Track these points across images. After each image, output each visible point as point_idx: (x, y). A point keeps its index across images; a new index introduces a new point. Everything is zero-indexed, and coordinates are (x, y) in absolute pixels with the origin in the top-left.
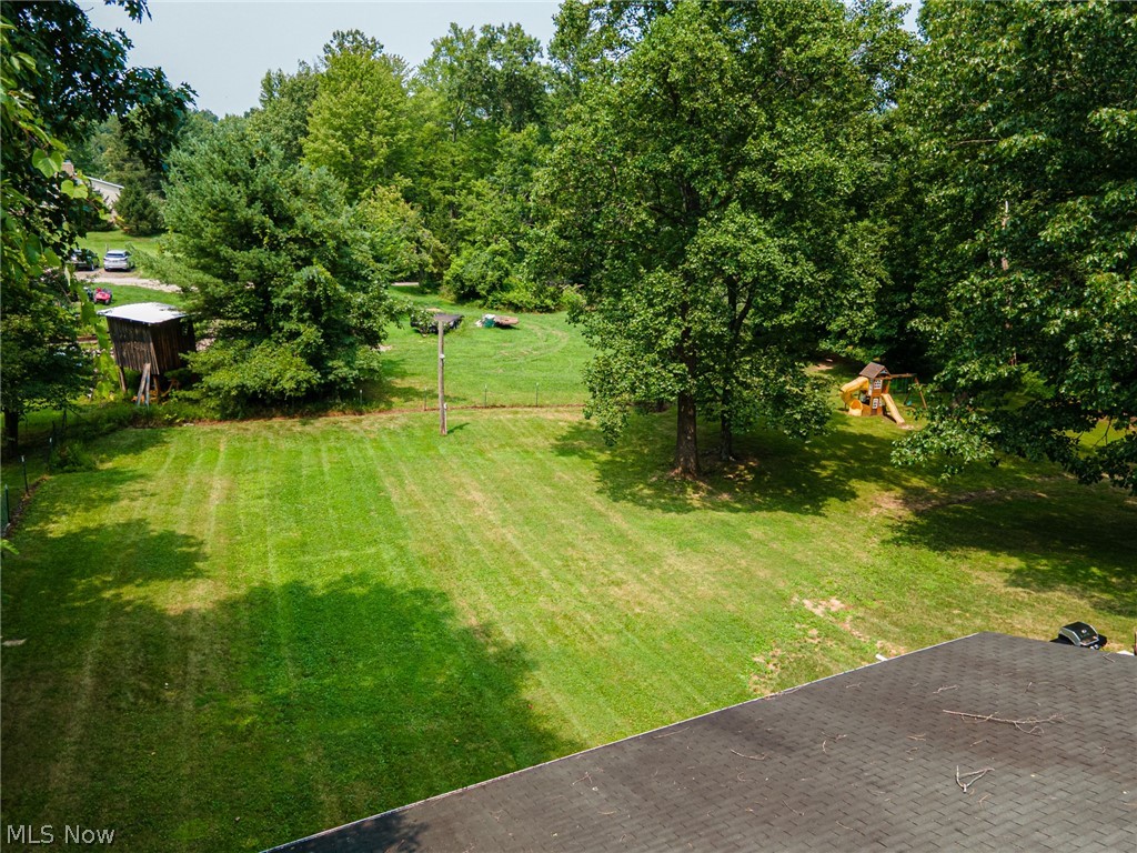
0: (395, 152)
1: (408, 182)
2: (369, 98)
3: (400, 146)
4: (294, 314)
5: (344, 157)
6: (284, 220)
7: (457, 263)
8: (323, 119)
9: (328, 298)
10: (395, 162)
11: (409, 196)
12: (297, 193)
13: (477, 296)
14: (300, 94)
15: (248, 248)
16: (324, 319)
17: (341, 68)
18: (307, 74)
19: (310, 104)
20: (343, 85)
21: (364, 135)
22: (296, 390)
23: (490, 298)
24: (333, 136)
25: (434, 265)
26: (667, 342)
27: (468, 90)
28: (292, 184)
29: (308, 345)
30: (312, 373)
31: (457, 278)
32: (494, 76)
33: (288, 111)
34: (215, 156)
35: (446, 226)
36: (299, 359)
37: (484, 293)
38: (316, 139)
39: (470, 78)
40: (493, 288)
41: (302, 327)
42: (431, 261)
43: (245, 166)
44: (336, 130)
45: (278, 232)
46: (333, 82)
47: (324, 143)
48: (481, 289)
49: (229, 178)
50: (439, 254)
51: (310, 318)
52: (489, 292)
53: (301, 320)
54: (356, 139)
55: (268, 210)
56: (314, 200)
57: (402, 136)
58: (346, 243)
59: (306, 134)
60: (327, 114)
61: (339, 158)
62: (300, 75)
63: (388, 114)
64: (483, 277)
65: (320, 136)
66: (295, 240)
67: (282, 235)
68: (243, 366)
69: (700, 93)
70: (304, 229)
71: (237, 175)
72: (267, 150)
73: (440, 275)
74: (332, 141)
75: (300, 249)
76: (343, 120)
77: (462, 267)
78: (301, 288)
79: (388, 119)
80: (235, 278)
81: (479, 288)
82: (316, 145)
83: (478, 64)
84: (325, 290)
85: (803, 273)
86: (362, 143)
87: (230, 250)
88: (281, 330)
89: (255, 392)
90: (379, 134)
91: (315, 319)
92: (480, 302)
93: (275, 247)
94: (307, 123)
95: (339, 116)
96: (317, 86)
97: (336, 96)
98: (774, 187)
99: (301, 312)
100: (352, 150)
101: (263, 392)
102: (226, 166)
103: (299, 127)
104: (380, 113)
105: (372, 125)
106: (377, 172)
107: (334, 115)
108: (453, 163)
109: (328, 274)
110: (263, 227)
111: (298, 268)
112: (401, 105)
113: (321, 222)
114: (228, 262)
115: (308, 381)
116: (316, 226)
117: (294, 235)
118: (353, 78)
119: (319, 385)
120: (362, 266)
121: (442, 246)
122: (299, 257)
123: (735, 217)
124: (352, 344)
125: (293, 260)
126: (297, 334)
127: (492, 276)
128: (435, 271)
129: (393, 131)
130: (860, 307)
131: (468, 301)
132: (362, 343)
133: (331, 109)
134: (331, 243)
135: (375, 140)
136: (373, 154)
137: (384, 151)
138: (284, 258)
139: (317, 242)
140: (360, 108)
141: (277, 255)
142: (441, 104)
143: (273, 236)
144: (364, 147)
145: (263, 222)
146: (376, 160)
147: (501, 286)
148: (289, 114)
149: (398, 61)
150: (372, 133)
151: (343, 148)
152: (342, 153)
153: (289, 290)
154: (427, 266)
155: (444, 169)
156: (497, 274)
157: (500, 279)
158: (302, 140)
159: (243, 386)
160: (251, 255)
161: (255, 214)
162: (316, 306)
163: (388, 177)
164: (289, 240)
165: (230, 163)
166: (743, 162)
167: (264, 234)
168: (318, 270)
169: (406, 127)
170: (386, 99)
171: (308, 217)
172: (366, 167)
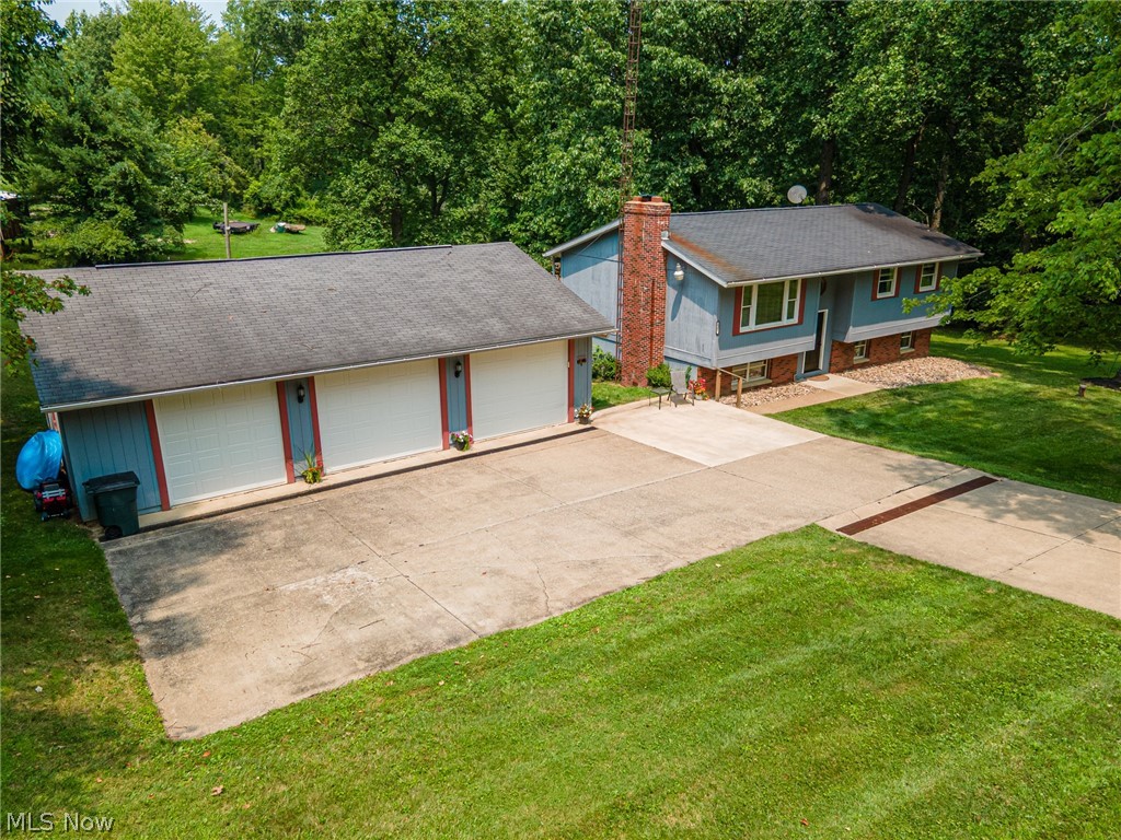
0: (196, 90)
1: (210, 116)
2: (169, 39)
3: (201, 84)
4: (112, 197)
5: (149, 91)
6: (99, 127)
7: (254, 185)
8: (126, 56)
9: (137, 185)
10: (197, 98)
11: (211, 128)
12: (107, 108)
13: (274, 212)
14: (103, 33)
15: (71, 146)
16: (136, 202)
17: (141, 11)
18: (109, 15)
19: (114, 42)
20: (143, 27)
21: (166, 72)
22: (118, 252)
23: (285, 213)
24: (137, 72)
25: (237, 187)
26: (366, 204)
27: (261, 38)
28: (103, 101)
29: (124, 221)
30: (128, 242)
31: (255, 196)
32: (283, 28)
33: (93, 48)
34: (40, 77)
35: (246, 156)
36: (118, 231)
37: (279, 209)
38: (121, 73)
39: (260, 28)
40: (287, 205)
41: (118, 208)
42: (233, 183)
43: (65, 83)
44: (140, 67)
45: (94, 136)
46: (134, 24)
47: (128, 77)
48: (277, 206)
49: (52, 93)
50: (241, 179)
51: (124, 201)
52: (283, 209)
53: (118, 203)
54: (159, 75)
55: (85, 118)
56: (122, 114)
57: (202, 75)
58: (151, 150)
59: (111, 69)
60: (130, 52)
61: (144, 92)
62: (102, 16)
63: (187, 54)
64: (278, 197)
65: (125, 71)
66: (109, 143)
67: (98, 138)
68: (73, 235)
69: (371, 48)
70: (115, 135)
71: (58, 91)
72: (81, 74)
73: (241, 196)
74: (135, 76)
75: (113, 150)
76: (145, 58)
77: (259, 187)
78: (115, 178)
79: (188, 59)
80: (62, 168)
81: (274, 206)
82: (121, 79)
83: (266, 16)
84: (135, 179)
85: (445, 161)
86: (165, 79)
87: (56, 147)
88: (101, 209)
89: (84, 254)
90: (180, 72)
91: (129, 202)
92: (277, 217)
93: (94, 147)
94: (111, 59)
95: (142, 54)
96: (119, 27)
97: (137, 36)
98: (424, 108)
99: (117, 196)
100: (156, 86)
101: (90, 254)
102: (50, 84)
103: (103, 63)
104: (179, 54)
105: (174, 65)
106: (180, 107)
107: (136, 52)
108: (253, 103)
109: (137, 168)
110: (82, 131)
111: (112, 164)
112: (199, 47)
113: (129, 131)
114: (55, 156)
115: (126, 247)
116: (126, 133)
117: (107, 139)
118: (152, 21)
119: (135, 252)
120: (165, 168)
121: (243, 172)
122: (112, 156)
123: (399, 126)
124: (160, 224)
125: (108, 158)
126: (114, 213)
127: (286, 195)
128: (238, 192)
129: (194, 70)
130: (493, 189)
131: (266, 215)
132: (167, 223)
133: (133, 48)
134: (137, 147)
135: (177, 77)
136: (177, 89)
137: (186, 86)
138: (100, 155)
139: (127, 145)
140: (160, 48)
141: (95, 153)
142: (239, 50)
143: (90, 140)
144: (167, 83)
145: (82, 127)
146: (179, 95)
147: (294, 203)
148: (93, 50)
149: (195, 8)
150: (173, 71)
151: (146, 82)
152: (146, 88)
153: (106, 179)
154: (230, 187)
155: (246, 109)
156: (290, 193)
157: (292, 197)
158: (107, 73)
159: (74, 249)
160: (74, 151)
161: (75, 121)
162: (128, 192)
163: (192, 112)
164: (103, 142)
165: (53, 82)
166: (405, 91)
167: (84, 136)
168: (129, 165)
169: (206, 68)
170: (184, 42)
171: (119, 126)
172: (170, 101)
